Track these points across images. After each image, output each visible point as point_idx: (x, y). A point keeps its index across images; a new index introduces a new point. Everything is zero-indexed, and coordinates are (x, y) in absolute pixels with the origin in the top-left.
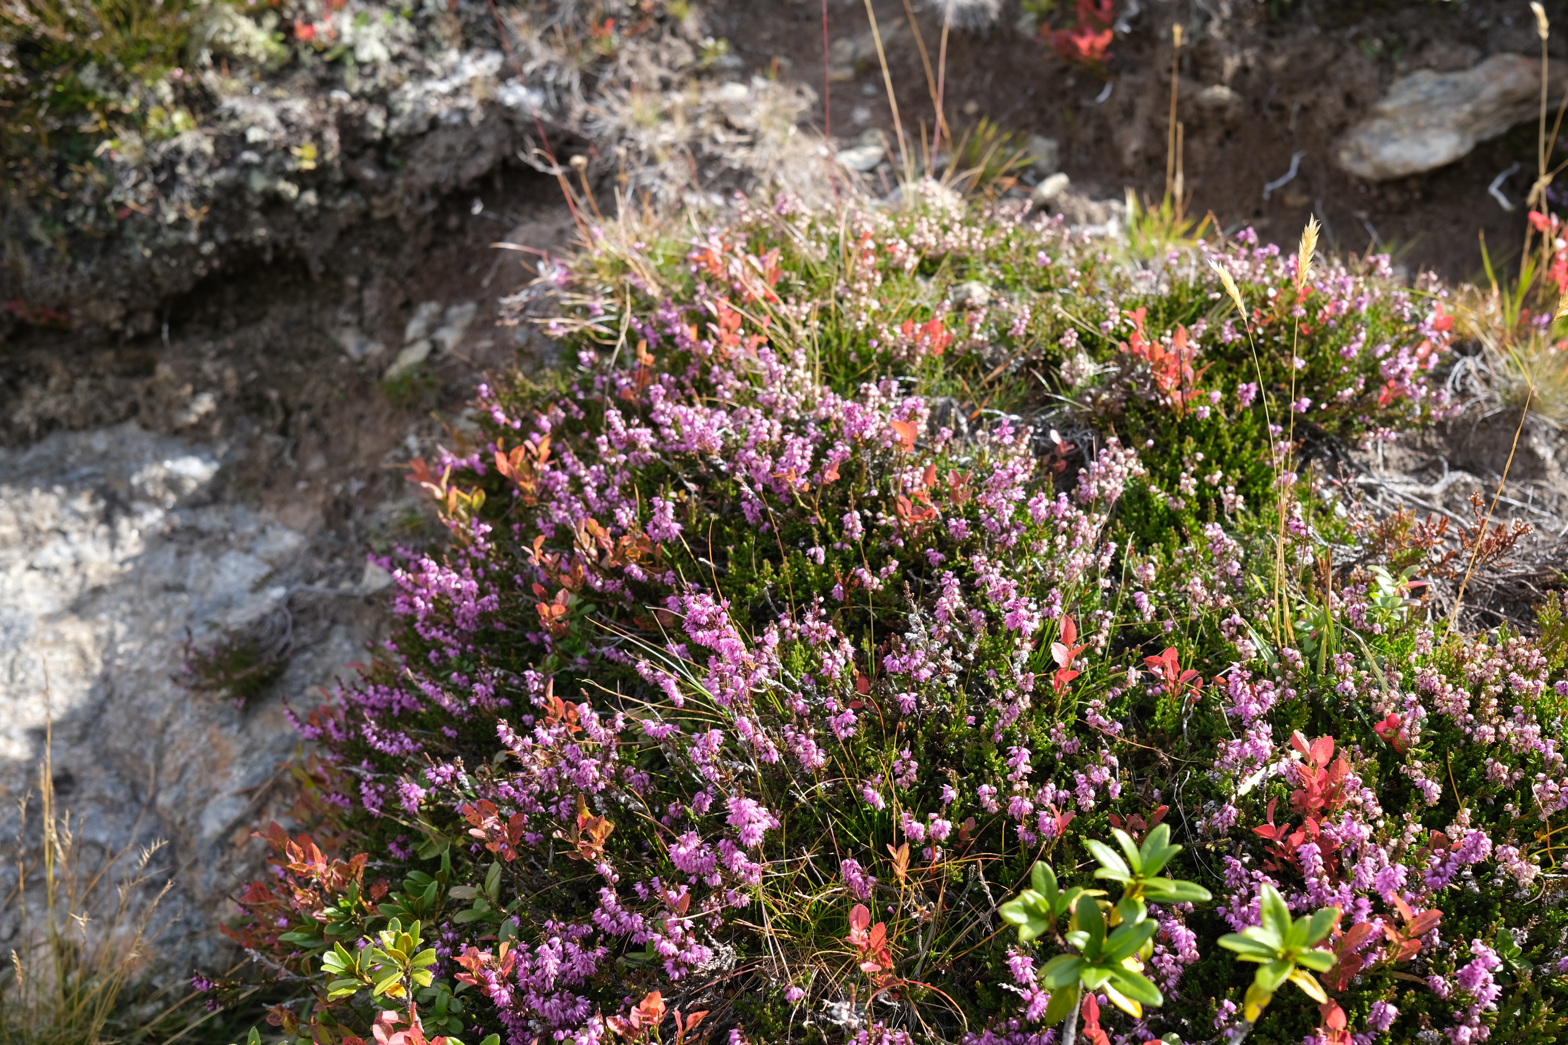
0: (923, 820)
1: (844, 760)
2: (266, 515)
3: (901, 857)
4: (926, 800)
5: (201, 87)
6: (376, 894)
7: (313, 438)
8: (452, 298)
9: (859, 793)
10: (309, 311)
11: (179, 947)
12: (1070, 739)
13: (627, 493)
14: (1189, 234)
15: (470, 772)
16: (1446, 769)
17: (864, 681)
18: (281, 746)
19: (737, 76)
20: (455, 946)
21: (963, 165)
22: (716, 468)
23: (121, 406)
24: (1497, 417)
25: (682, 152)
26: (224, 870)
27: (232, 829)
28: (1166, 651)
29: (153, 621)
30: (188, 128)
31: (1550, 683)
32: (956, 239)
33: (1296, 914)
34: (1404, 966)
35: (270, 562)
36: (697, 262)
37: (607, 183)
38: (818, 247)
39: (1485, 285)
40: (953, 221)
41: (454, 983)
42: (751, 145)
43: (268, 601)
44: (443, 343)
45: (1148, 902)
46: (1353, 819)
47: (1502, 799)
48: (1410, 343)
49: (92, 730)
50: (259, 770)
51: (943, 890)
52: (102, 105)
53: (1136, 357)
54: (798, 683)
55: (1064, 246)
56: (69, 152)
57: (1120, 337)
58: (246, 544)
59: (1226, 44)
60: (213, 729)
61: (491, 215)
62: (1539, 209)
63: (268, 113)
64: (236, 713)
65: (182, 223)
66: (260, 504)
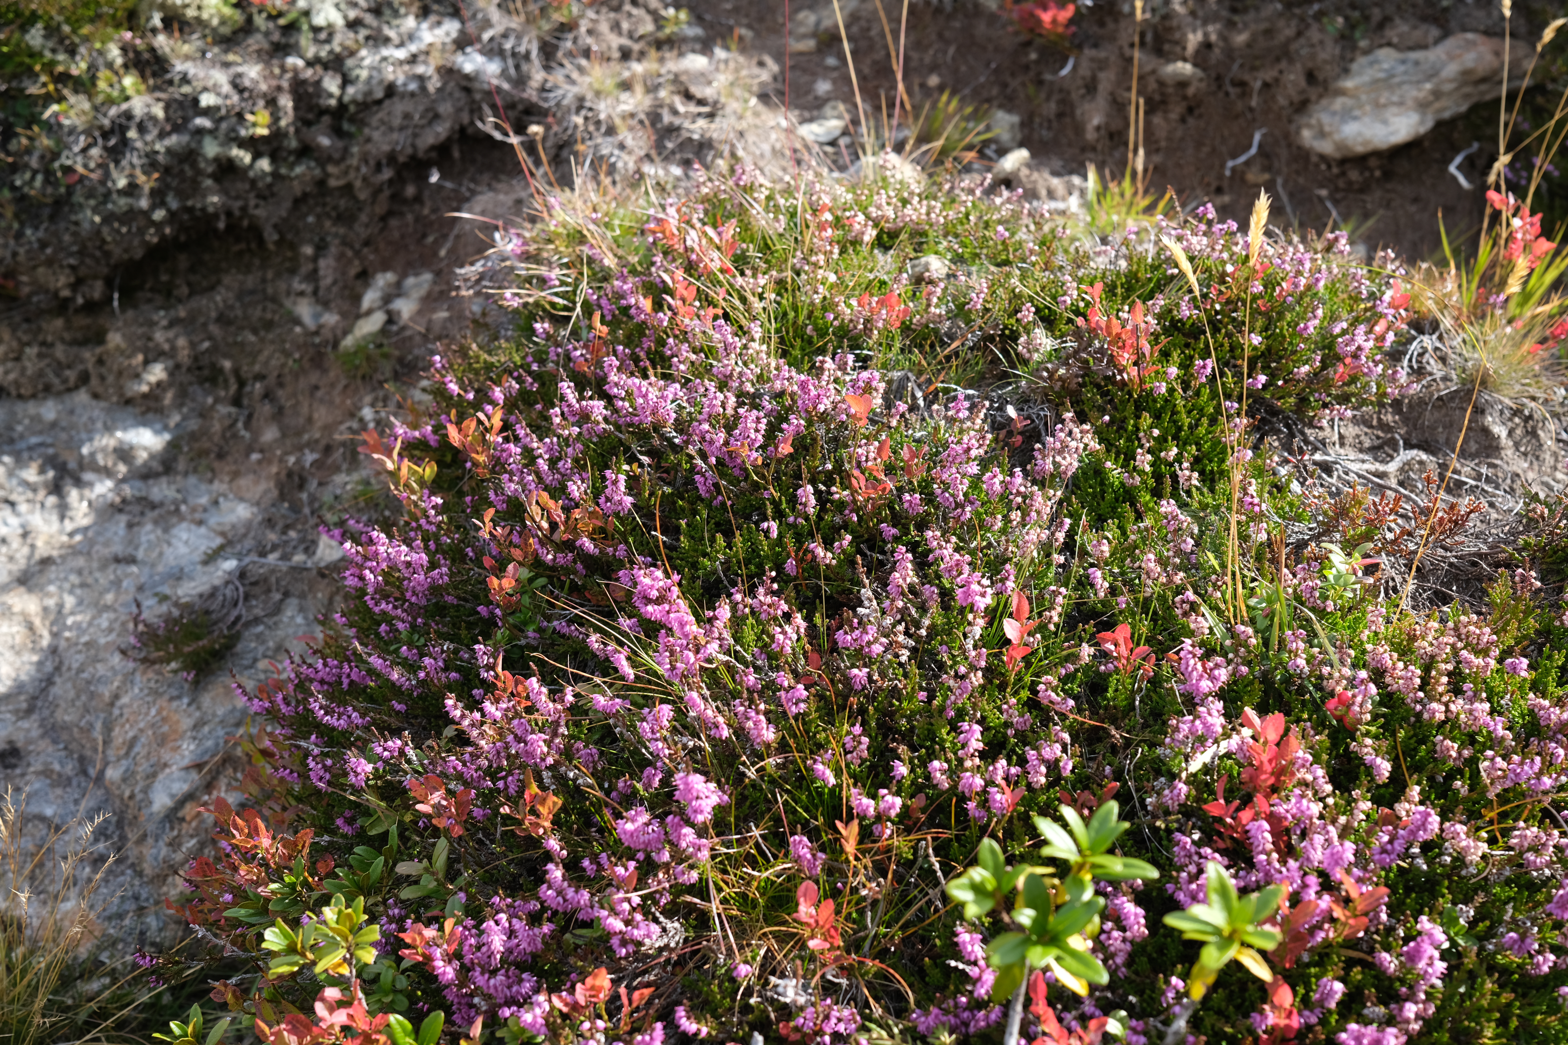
0: (874, 797)
1: (795, 736)
2: (218, 486)
3: (850, 834)
4: (877, 776)
5: (152, 50)
6: (322, 870)
7: (267, 409)
8: (409, 268)
9: (809, 769)
10: (264, 281)
11: (127, 922)
12: (1022, 715)
13: (579, 465)
14: (1149, 210)
15: (418, 746)
16: (1395, 747)
17: (816, 656)
18: (232, 721)
19: (698, 46)
20: (400, 922)
21: (922, 139)
22: (670, 440)
23: (71, 375)
24: (1452, 396)
25: (641, 122)
26: (174, 844)
27: (181, 803)
28: (1119, 628)
29: (101, 594)
30: (138, 92)
31: (1500, 661)
32: (914, 212)
33: (1243, 891)
34: (1351, 943)
35: (223, 534)
36: (654, 232)
37: (565, 153)
38: (776, 219)
39: (1443, 263)
40: (912, 193)
41: (399, 960)
42: (711, 116)
43: (220, 573)
44: (399, 313)
45: (1096, 880)
46: (1303, 796)
47: (1451, 776)
48: (1368, 320)
49: (39, 704)
50: (210, 743)
51: (893, 867)
52: (49, 67)
53: (1093, 332)
54: (749, 658)
55: (1026, 220)
56: (17, 115)
57: (1077, 313)
58: (198, 516)
59: (1190, 19)
60: (162, 702)
61: (449, 185)
62: (1498, 189)
63: (221, 77)
64: (186, 686)
65: (132, 189)
66: (213, 476)
